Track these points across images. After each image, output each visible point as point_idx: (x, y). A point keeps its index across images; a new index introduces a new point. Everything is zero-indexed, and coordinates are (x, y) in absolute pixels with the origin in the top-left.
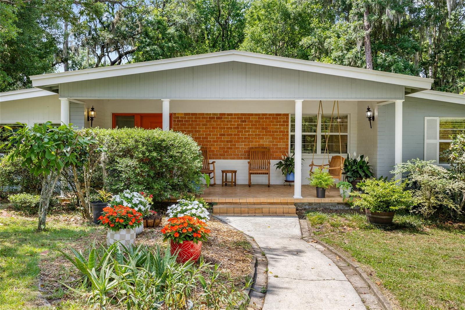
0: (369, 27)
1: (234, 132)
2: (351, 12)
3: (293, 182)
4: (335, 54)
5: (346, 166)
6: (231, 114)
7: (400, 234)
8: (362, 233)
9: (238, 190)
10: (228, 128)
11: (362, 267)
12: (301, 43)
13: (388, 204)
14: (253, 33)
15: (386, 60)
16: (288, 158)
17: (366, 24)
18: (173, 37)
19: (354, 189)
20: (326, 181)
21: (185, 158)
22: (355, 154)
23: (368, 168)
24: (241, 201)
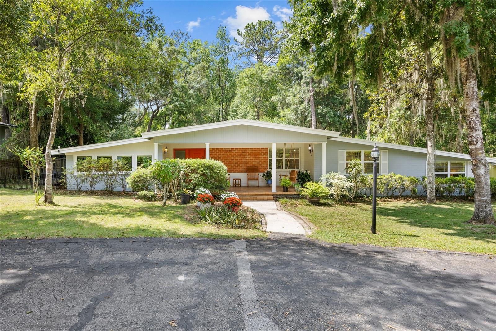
0: (313, 90)
1: (239, 158)
2: (302, 81)
3: (272, 184)
4: (293, 107)
5: (298, 176)
6: (237, 149)
7: (322, 207)
8: (305, 207)
9: (242, 189)
10: (236, 156)
11: (303, 218)
12: (271, 99)
13: (317, 193)
14: (241, 93)
15: (323, 111)
16: (268, 172)
17: (311, 89)
18: (192, 96)
19: (302, 187)
20: (288, 183)
21: (221, 173)
22: (303, 169)
23: (310, 176)
24: (246, 194)
